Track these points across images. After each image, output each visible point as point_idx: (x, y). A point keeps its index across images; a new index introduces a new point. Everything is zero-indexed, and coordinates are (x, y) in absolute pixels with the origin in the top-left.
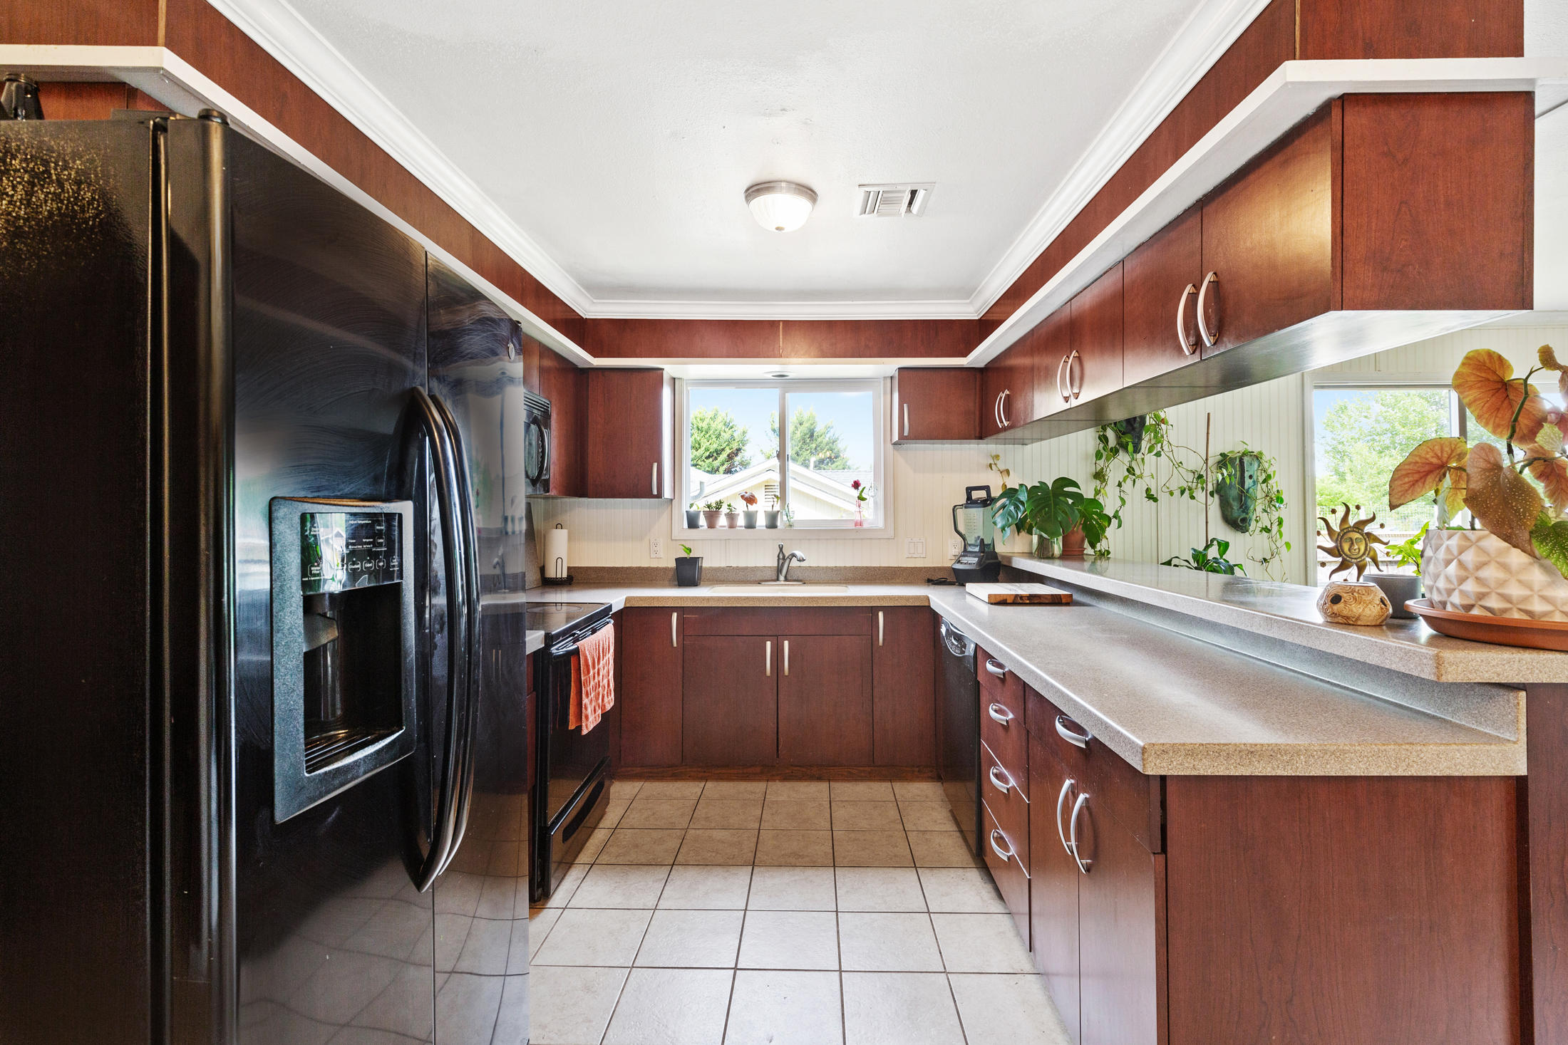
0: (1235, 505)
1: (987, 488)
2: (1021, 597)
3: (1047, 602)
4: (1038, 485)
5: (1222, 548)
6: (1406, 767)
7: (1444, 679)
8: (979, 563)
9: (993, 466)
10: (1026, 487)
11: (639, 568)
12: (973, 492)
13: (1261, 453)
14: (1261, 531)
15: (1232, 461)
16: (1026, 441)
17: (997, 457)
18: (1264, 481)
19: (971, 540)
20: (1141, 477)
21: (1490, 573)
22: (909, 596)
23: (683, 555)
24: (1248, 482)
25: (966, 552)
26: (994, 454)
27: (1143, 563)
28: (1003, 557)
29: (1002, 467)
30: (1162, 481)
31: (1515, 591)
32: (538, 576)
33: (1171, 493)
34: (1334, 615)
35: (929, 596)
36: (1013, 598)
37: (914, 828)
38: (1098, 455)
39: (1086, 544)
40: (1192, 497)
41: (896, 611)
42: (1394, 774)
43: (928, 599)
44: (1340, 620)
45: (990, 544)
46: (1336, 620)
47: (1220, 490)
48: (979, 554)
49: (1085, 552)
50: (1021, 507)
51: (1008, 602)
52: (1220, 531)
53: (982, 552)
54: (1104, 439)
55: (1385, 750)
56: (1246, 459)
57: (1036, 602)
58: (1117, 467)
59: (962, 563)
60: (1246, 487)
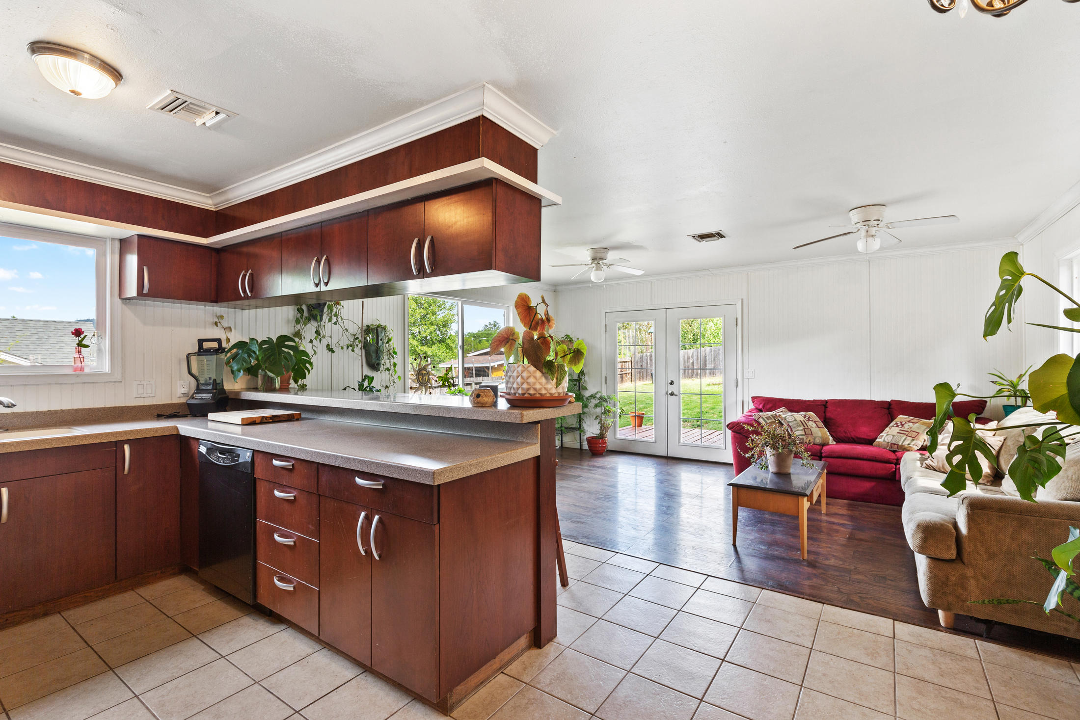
0: (374, 355)
1: (219, 341)
2: (266, 418)
3: (284, 419)
4: (267, 339)
5: (370, 380)
7: (523, 422)
8: (213, 398)
9: (218, 324)
10: (257, 341)
12: (204, 343)
13: (385, 326)
14: (385, 370)
15: (373, 330)
16: (245, 307)
17: (221, 317)
18: (388, 342)
19: (202, 381)
20: (324, 337)
21: (531, 380)
22: (157, 428)
24: (380, 342)
25: (199, 390)
26: (218, 314)
27: (323, 390)
28: (231, 392)
29: (225, 325)
30: (335, 340)
31: (538, 386)
33: (342, 348)
34: (478, 403)
35: (177, 426)
36: (260, 419)
37: (177, 612)
38: (297, 321)
39: (292, 381)
40: (353, 351)
41: (140, 443)
43: (177, 428)
44: (480, 405)
45: (220, 383)
46: (478, 405)
47: (366, 346)
48: (212, 391)
49: (290, 387)
50: (253, 355)
51: (256, 422)
52: (367, 372)
53: (215, 389)
54: (300, 311)
56: (379, 329)
57: (276, 420)
58: (309, 330)
59: (196, 399)
60: (379, 345)
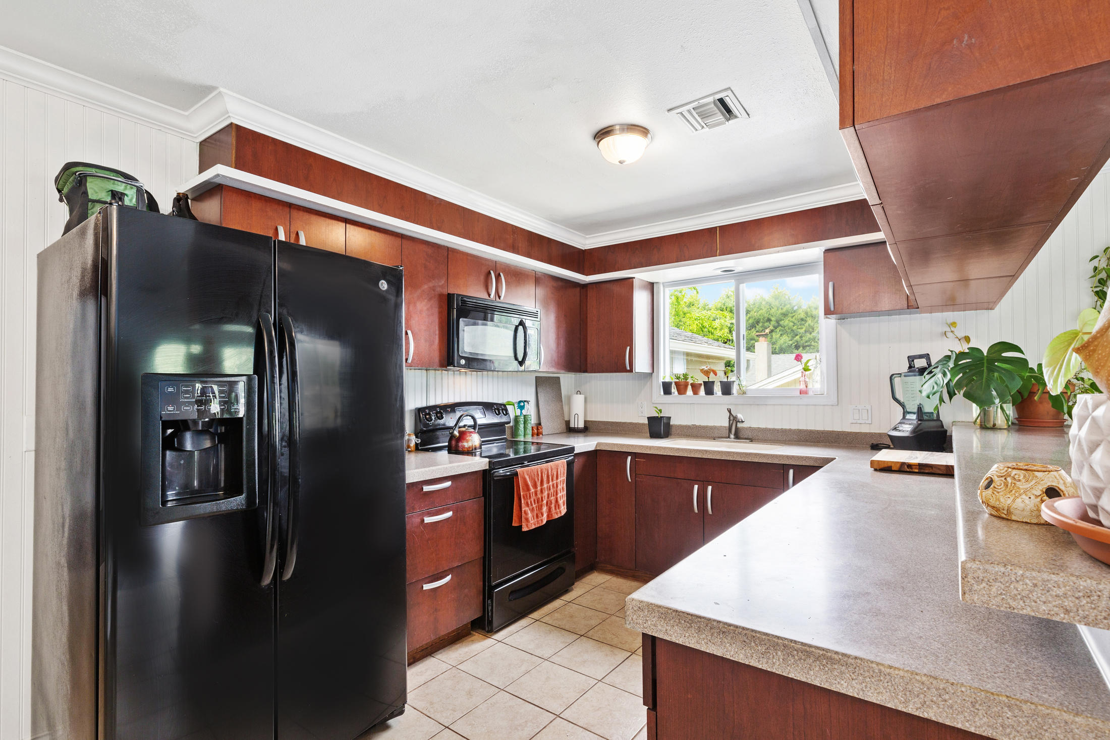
1: (927, 356)
2: (910, 466)
4: (967, 351)
6: (920, 705)
9: (948, 333)
11: (631, 423)
12: (914, 361)
17: (954, 324)
19: (910, 408)
23: (655, 414)
26: (951, 321)
32: (564, 426)
35: (837, 458)
36: (898, 465)
42: (901, 708)
48: (915, 422)
51: (893, 469)
55: (889, 674)
59: (900, 431)
